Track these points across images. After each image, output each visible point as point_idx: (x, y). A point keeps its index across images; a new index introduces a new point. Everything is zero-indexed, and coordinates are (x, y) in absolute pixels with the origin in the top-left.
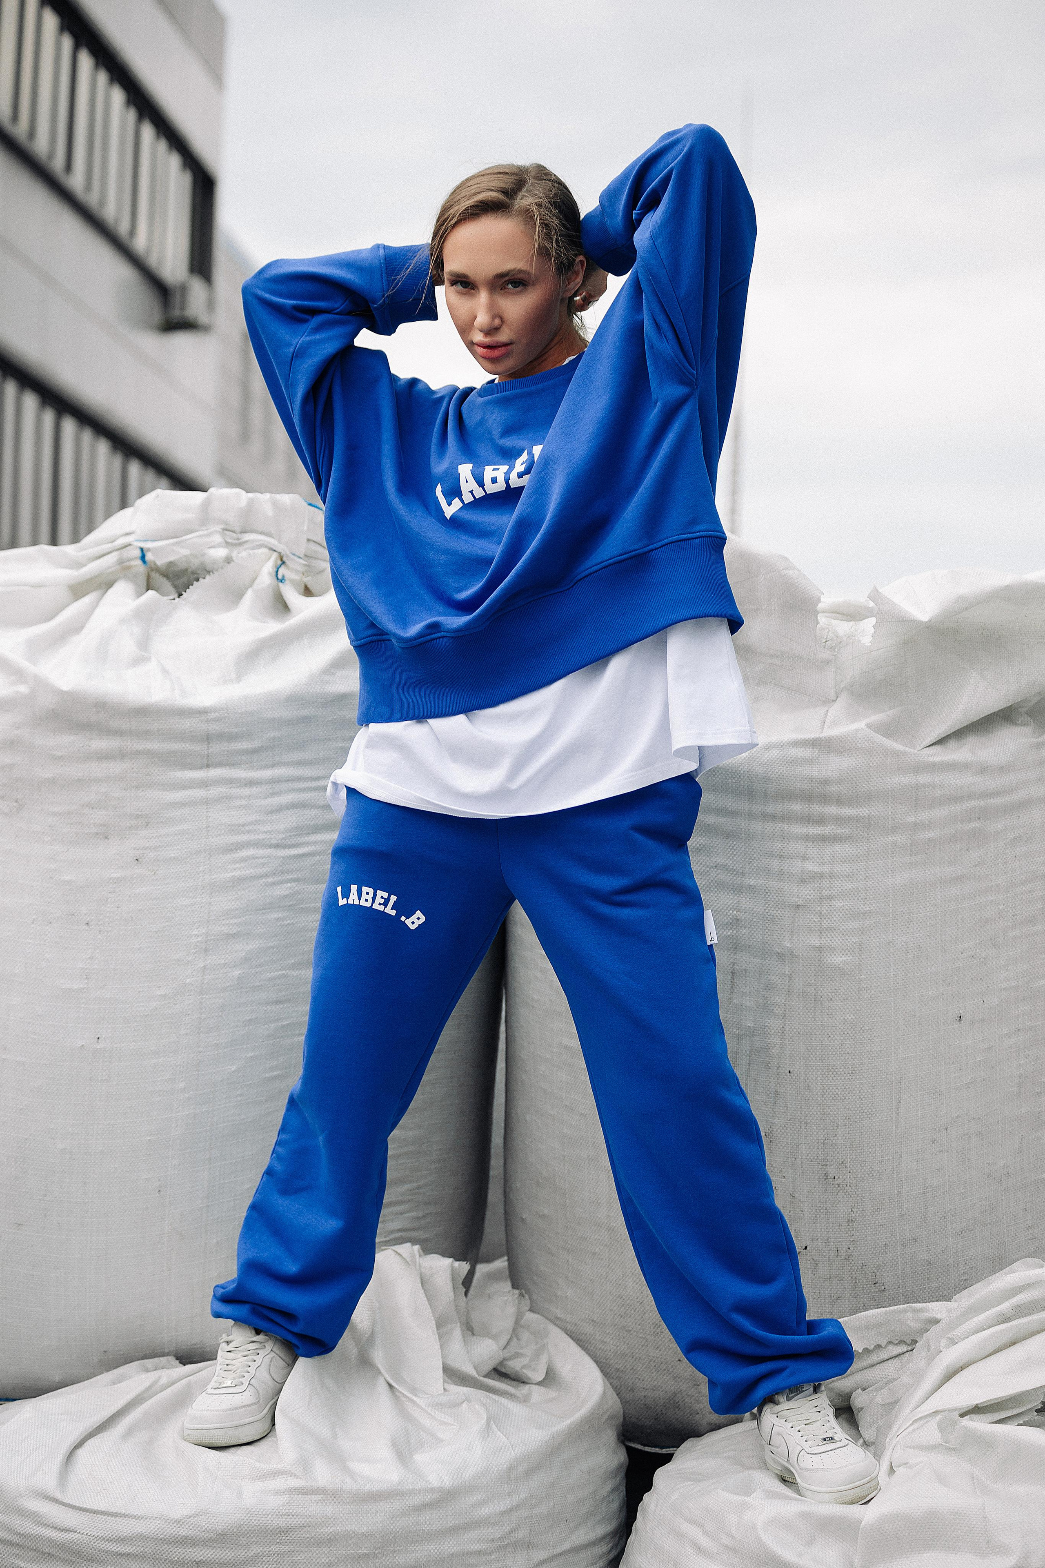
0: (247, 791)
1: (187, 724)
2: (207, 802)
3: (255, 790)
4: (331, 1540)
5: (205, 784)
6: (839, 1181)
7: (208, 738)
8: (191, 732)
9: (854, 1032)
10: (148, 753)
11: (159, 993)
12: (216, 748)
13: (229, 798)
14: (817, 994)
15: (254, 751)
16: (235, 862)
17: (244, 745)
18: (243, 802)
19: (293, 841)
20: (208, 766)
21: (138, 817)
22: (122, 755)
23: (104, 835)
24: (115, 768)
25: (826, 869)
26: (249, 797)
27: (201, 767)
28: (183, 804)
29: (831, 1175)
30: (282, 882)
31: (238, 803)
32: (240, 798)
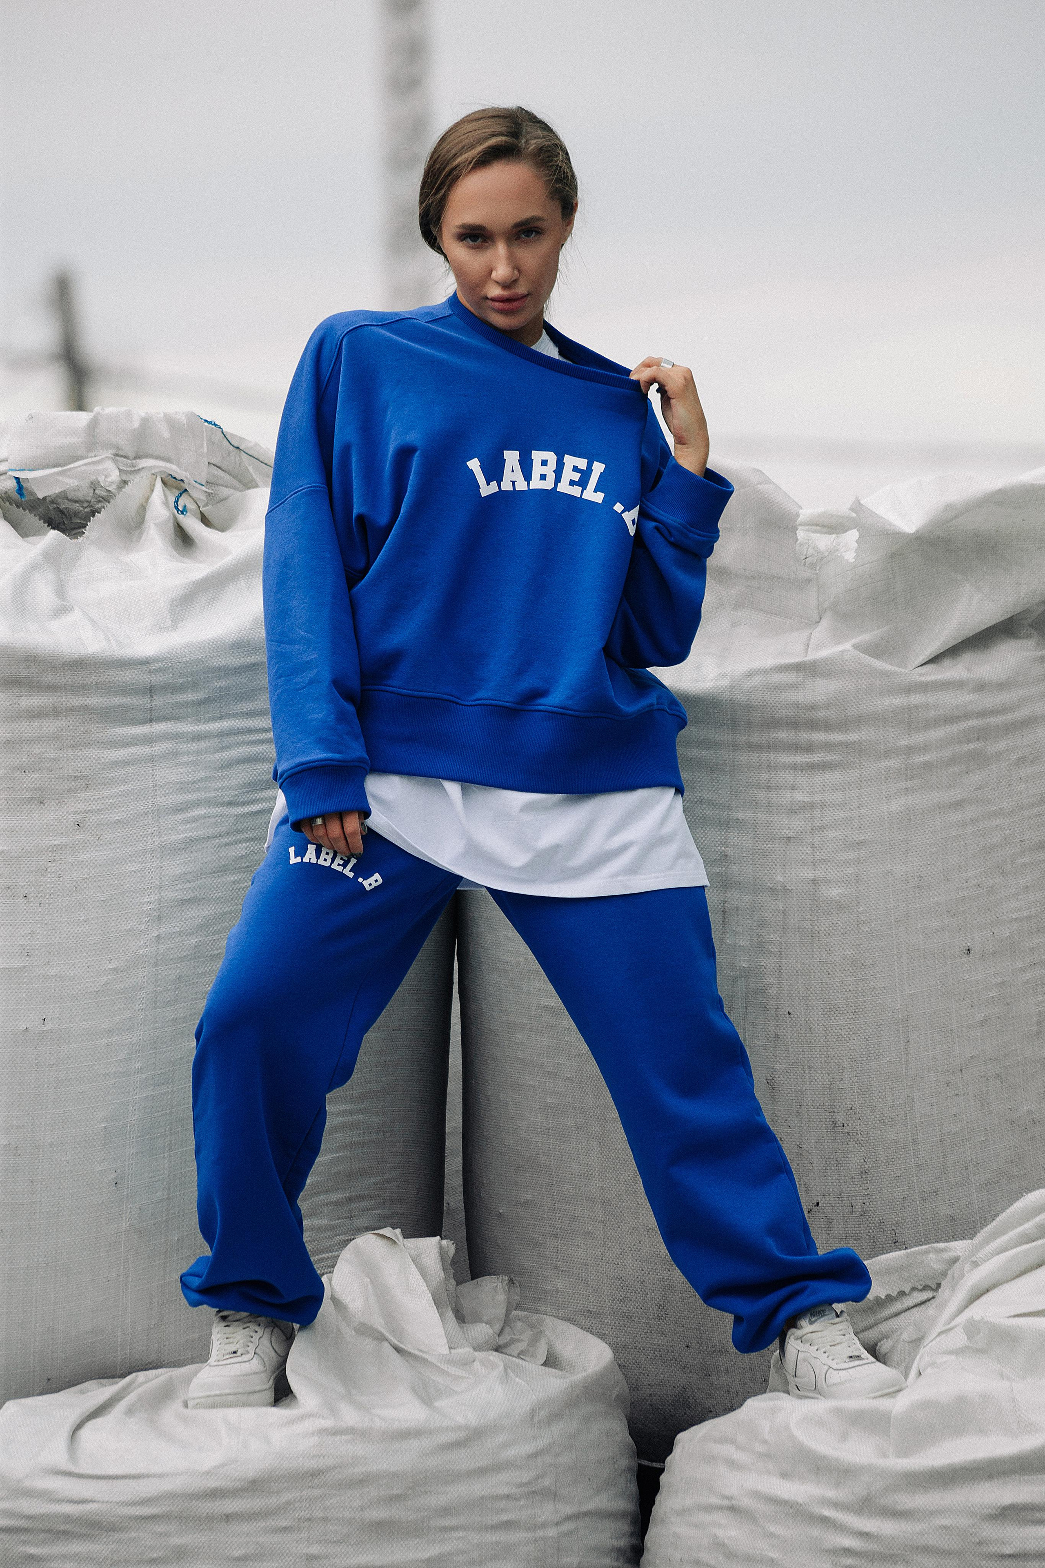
0: (194, 746)
1: (127, 676)
2: (152, 759)
3: (202, 744)
4: (363, 1481)
5: (149, 740)
6: (848, 1129)
7: (151, 690)
8: (132, 685)
9: (855, 968)
10: (85, 710)
11: (110, 966)
12: (159, 701)
13: (176, 754)
14: (814, 930)
15: (200, 703)
16: (186, 822)
17: (190, 697)
18: (191, 758)
19: (246, 798)
20: (151, 721)
21: (76, 778)
22: (56, 712)
23: (40, 800)
24: (50, 726)
25: (817, 798)
26: (198, 752)
27: (143, 722)
28: (126, 763)
29: (839, 1123)
30: (236, 842)
31: (185, 759)
32: (188, 753)
